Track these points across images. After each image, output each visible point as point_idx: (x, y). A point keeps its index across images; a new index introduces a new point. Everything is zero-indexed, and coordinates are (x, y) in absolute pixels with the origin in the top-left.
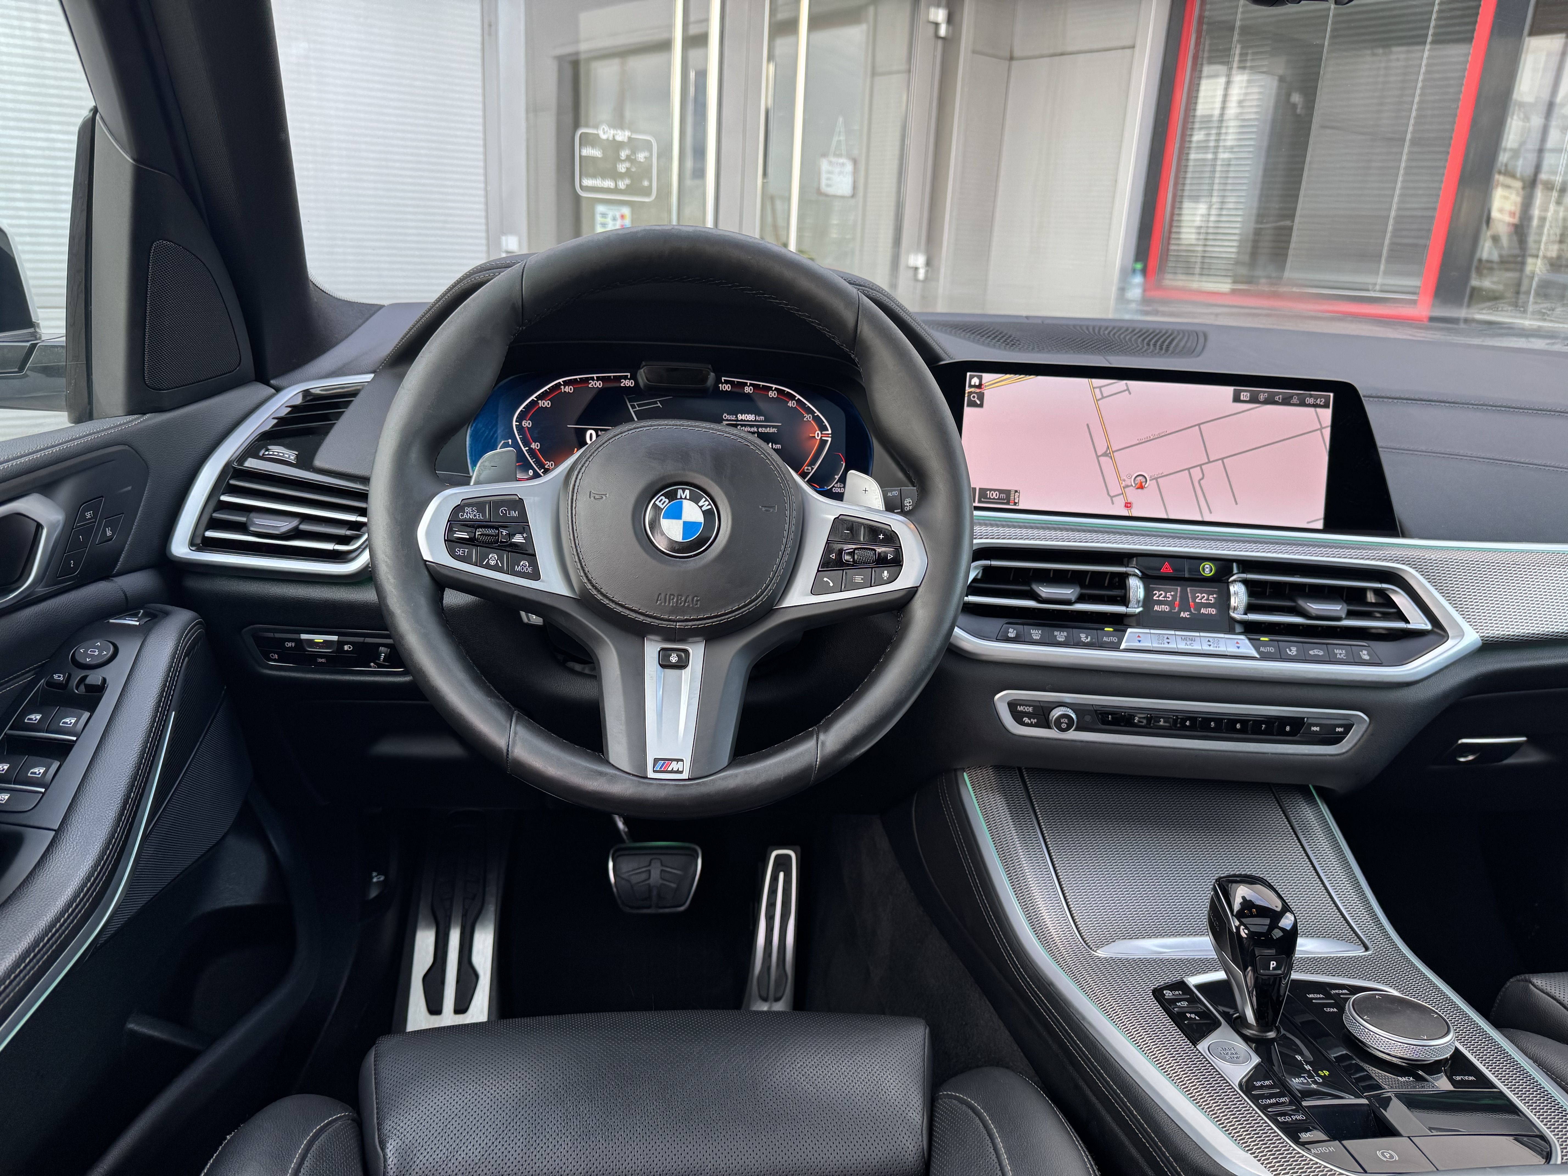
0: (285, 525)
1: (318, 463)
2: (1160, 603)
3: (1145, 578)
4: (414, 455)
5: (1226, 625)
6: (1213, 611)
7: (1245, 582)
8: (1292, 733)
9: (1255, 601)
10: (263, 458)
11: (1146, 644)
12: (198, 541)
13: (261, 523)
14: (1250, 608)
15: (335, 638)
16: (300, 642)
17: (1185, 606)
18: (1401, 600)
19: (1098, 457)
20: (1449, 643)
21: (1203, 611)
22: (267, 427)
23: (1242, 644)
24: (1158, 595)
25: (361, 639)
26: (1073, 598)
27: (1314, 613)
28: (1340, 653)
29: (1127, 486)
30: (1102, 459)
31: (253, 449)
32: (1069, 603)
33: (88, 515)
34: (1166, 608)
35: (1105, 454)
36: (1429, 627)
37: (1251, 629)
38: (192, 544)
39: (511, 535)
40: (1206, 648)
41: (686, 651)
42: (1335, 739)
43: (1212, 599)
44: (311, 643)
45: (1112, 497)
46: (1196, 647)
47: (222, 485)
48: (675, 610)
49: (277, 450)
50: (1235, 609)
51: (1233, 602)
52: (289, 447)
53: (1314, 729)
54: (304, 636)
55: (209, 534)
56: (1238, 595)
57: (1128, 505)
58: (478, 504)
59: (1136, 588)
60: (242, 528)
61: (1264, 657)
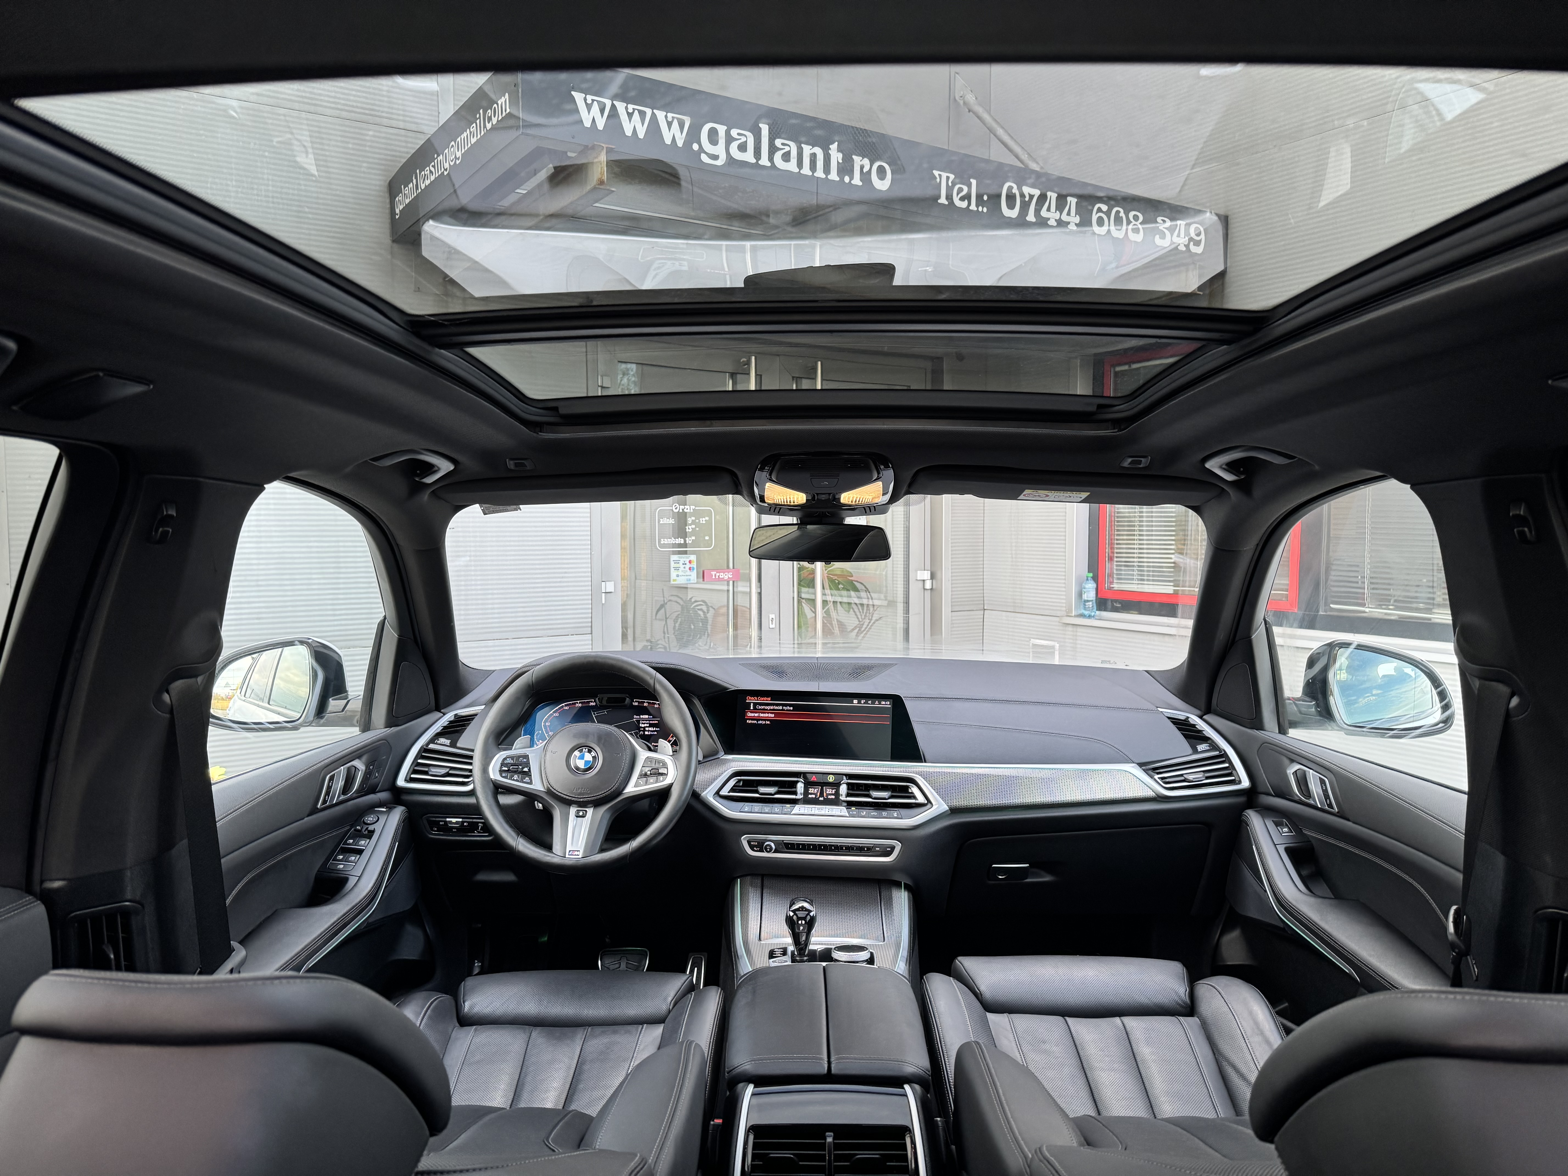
0: (443, 771)
1: (458, 745)
2: (811, 794)
3: (806, 783)
4: (491, 740)
5: (836, 802)
6: (833, 797)
7: (848, 784)
8: (867, 851)
9: (851, 792)
10: (436, 744)
11: (802, 812)
12: (408, 778)
13: (434, 771)
14: (848, 795)
15: (461, 820)
16: (446, 822)
17: (822, 794)
18: (914, 790)
20: (933, 809)
21: (829, 797)
22: (439, 731)
23: (842, 810)
24: (811, 790)
25: (471, 820)
26: (774, 792)
27: (874, 796)
28: (891, 814)
31: (432, 740)
32: (772, 794)
33: (371, 767)
34: (814, 796)
36: (926, 801)
37: (850, 804)
38: (406, 780)
39: (523, 768)
40: (827, 813)
41: (586, 811)
42: (888, 854)
43: (834, 791)
44: (451, 822)
46: (823, 812)
47: (419, 755)
48: (580, 794)
49: (442, 740)
50: (842, 796)
51: (841, 793)
52: (447, 739)
53: (879, 849)
54: (448, 819)
55: (413, 776)
56: (843, 789)
58: (512, 758)
59: (800, 787)
60: (426, 773)
61: (853, 816)
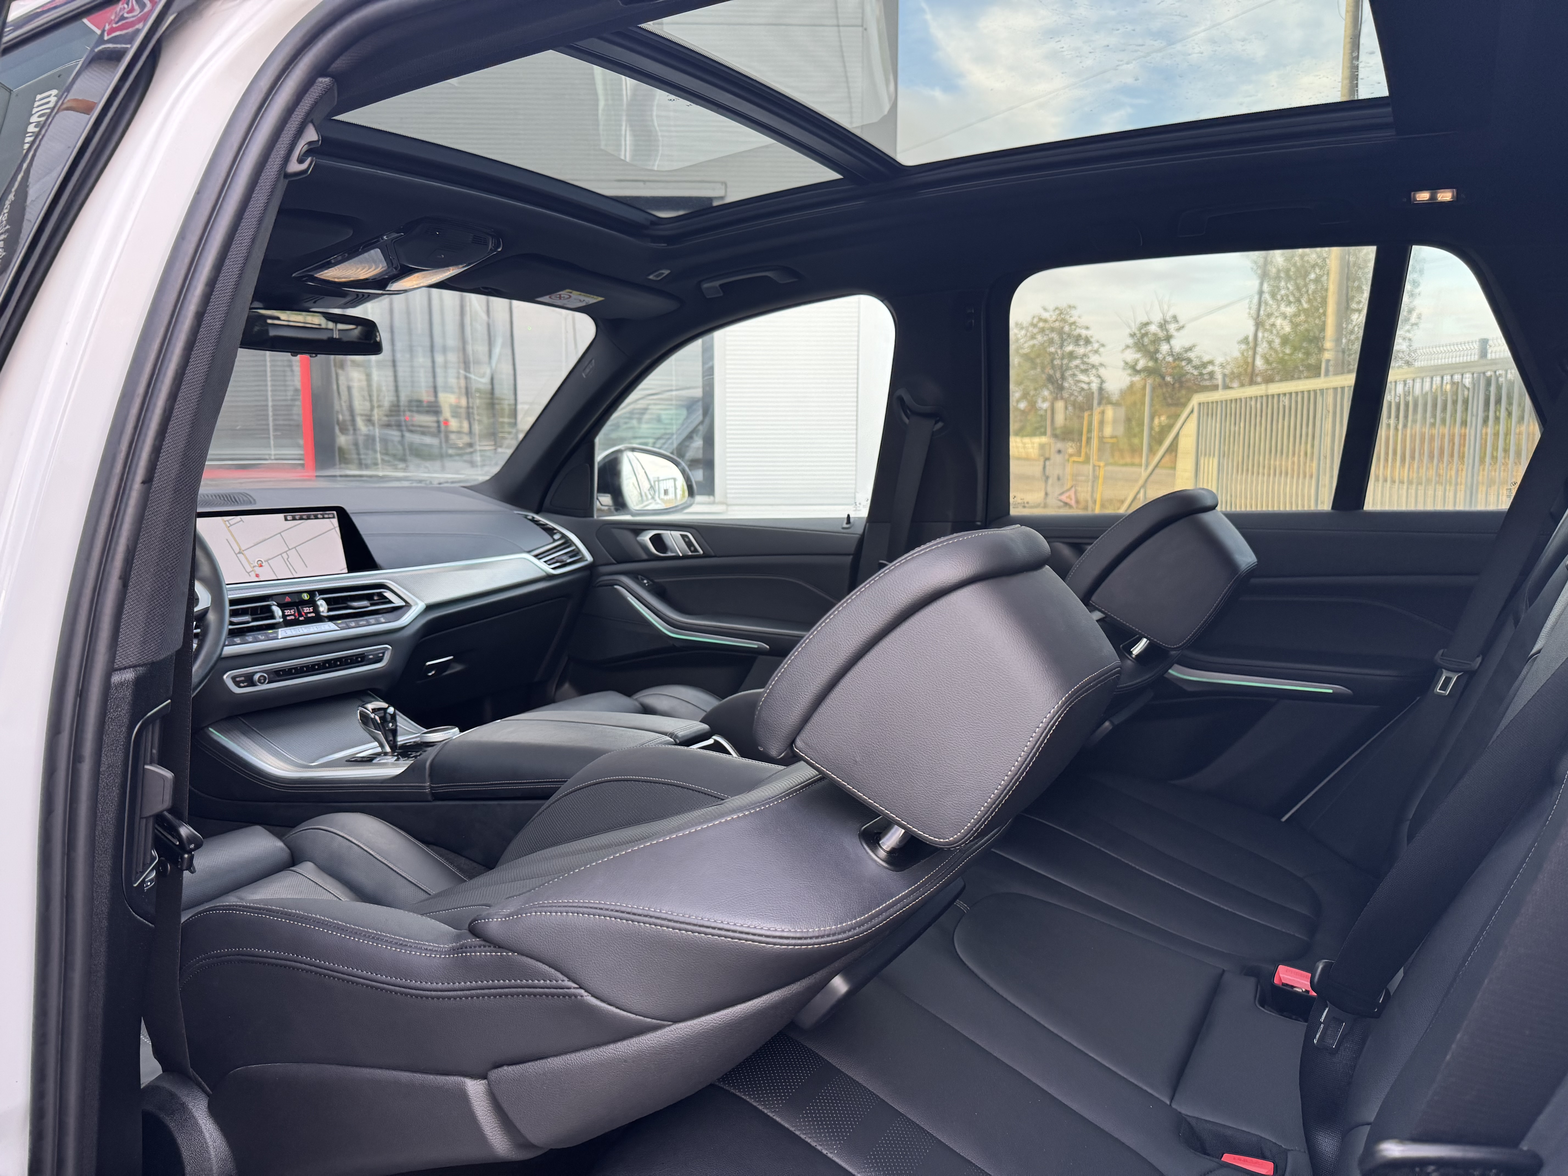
2: (290, 615)
3: (279, 605)
5: (320, 619)
6: (313, 615)
7: (324, 599)
8: (361, 661)
9: (330, 607)
11: (289, 634)
14: (329, 610)
17: (300, 615)
18: (390, 595)
19: (236, 554)
20: (413, 608)
21: (309, 615)
23: (330, 626)
24: (287, 612)
26: (250, 620)
27: (356, 607)
28: (372, 621)
29: (254, 567)
30: (238, 555)
32: (248, 622)
34: (293, 617)
35: (239, 553)
36: (404, 604)
37: (332, 619)
40: (316, 631)
42: (379, 660)
43: (311, 609)
45: (248, 573)
46: (311, 631)
50: (323, 612)
51: (321, 609)
53: (371, 657)
56: (322, 605)
57: (257, 576)
59: (277, 610)
61: (342, 629)
